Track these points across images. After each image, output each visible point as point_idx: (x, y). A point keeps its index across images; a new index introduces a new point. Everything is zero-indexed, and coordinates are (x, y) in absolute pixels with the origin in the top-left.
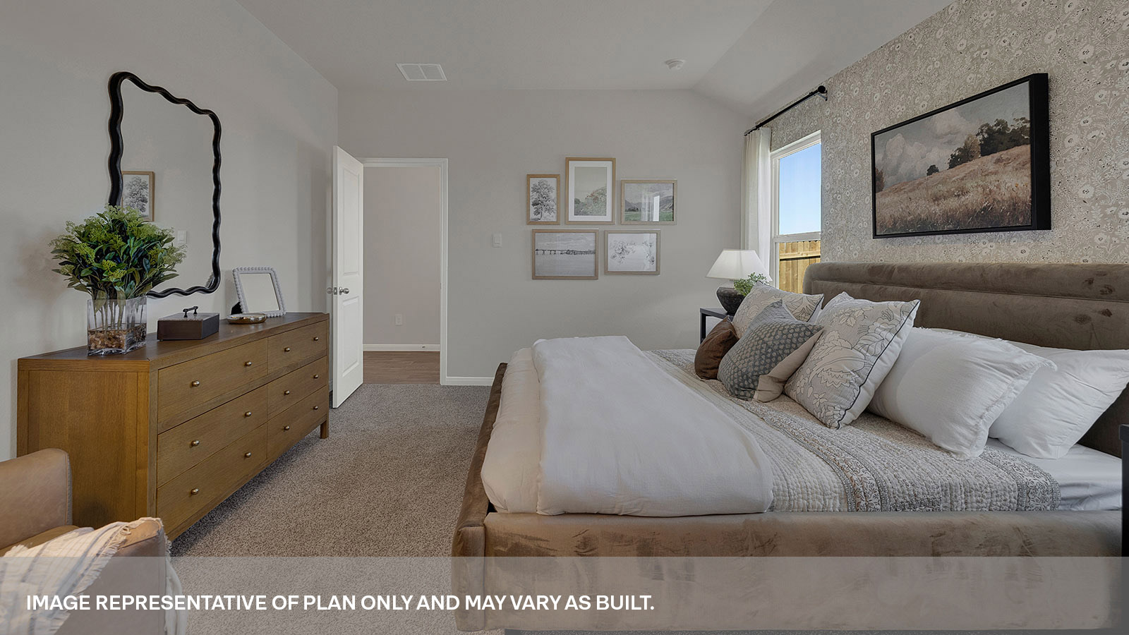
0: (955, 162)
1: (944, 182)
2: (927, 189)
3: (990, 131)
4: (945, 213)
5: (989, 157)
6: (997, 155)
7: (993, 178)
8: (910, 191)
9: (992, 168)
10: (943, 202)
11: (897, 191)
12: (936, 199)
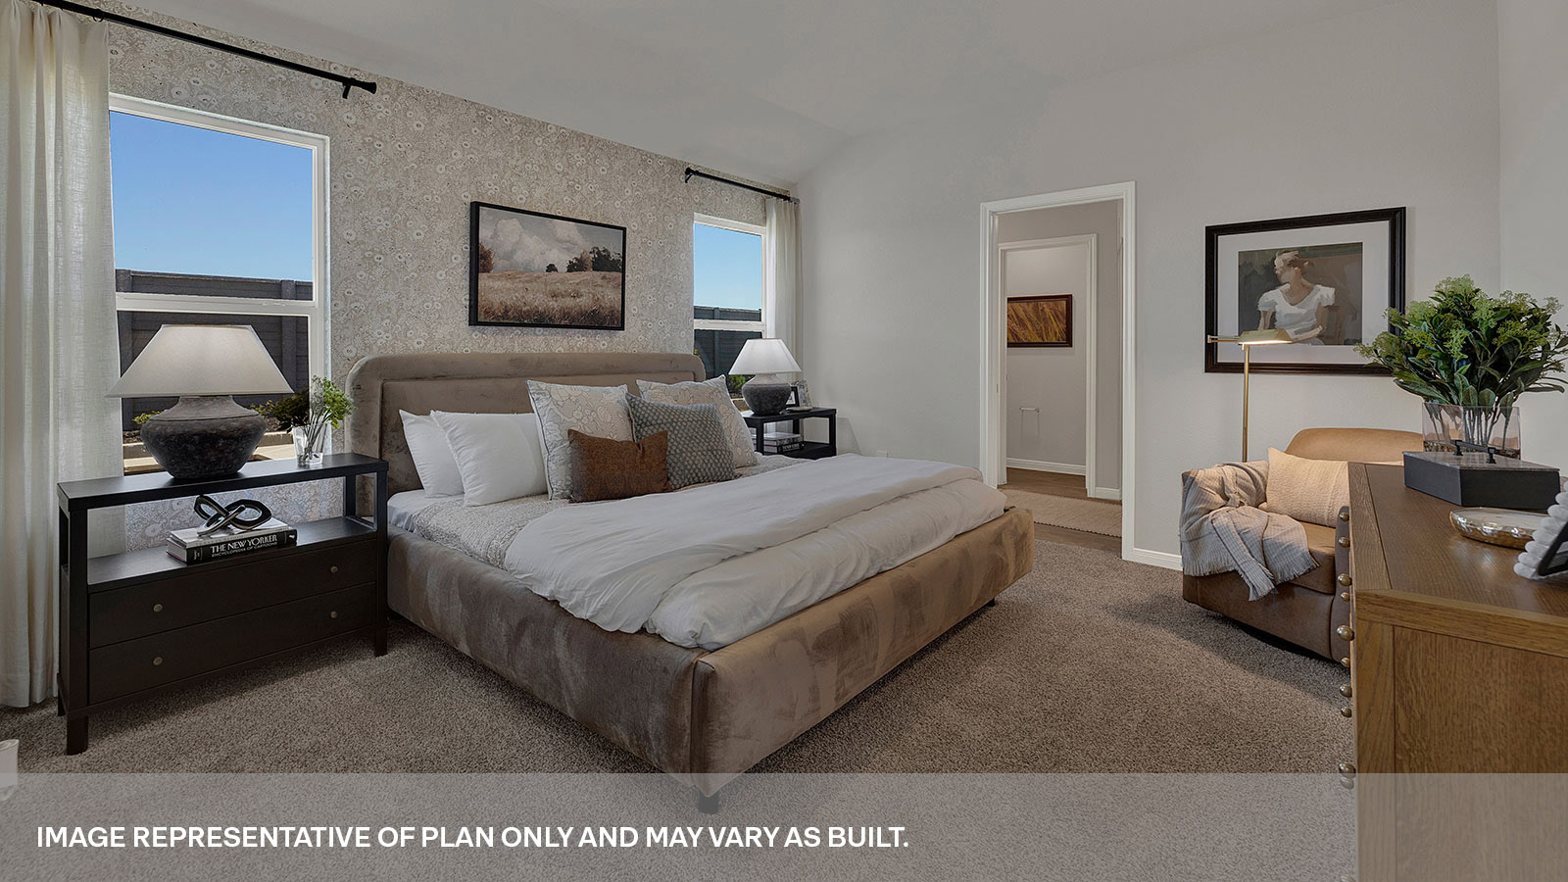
0: (571, 268)
1: (562, 281)
2: (546, 284)
3: (599, 253)
4: (562, 310)
5: (598, 273)
6: (603, 273)
7: (600, 289)
8: (527, 282)
9: (599, 281)
10: (560, 299)
11: (509, 277)
12: (554, 296)
